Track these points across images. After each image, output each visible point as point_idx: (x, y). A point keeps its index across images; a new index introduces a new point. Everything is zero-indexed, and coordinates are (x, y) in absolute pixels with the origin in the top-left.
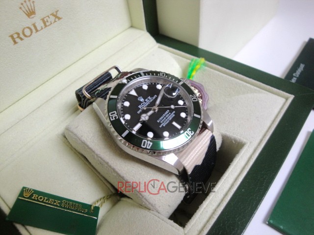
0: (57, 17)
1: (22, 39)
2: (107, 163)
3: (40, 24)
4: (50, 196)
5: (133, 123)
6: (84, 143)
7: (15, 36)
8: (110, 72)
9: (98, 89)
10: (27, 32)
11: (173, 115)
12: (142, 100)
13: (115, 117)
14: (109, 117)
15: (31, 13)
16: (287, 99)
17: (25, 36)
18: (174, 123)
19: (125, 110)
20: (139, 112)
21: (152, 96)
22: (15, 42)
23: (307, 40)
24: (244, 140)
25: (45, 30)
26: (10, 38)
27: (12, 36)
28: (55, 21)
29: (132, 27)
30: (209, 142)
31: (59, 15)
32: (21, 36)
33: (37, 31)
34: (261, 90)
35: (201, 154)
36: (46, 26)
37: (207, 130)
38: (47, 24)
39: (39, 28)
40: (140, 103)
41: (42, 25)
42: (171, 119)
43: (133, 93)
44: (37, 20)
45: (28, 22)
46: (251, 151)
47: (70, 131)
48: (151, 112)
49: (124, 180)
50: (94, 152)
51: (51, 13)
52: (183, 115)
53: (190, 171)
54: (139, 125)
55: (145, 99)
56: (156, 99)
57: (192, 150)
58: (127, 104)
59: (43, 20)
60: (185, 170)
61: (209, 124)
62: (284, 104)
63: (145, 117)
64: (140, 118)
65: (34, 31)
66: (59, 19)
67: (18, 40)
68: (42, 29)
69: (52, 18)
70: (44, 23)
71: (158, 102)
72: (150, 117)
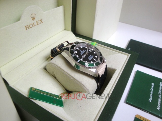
1: (29, 28)
2: (69, 74)
3: (35, 24)
6: (59, 67)
7: (27, 27)
8: (63, 44)
9: (63, 48)
11: (93, 57)
12: (81, 51)
13: (74, 56)
14: (72, 55)
15: (34, 19)
16: (128, 56)
17: (30, 27)
18: (94, 59)
20: (81, 55)
21: (84, 50)
22: (26, 29)
23: (130, 40)
24: (116, 68)
25: (37, 26)
26: (25, 27)
27: (26, 27)
28: (41, 23)
29: (65, 30)
30: (105, 67)
31: (42, 21)
32: (29, 27)
33: (34, 26)
34: (118, 53)
35: (103, 71)
36: (37, 24)
37: (104, 63)
38: (38, 24)
39: (35, 25)
40: (81, 52)
41: (36, 24)
42: (92, 58)
43: (78, 49)
44: (35, 22)
45: (32, 22)
46: (119, 71)
47: (52, 63)
48: (85, 55)
49: (76, 80)
50: (63, 70)
51: (40, 20)
52: (96, 57)
53: (100, 76)
54: (82, 59)
55: (82, 51)
56: (86, 51)
57: (101, 69)
58: (76, 52)
59: (37, 22)
60: (99, 75)
61: (105, 61)
62: (128, 57)
63: (84, 57)
64: (82, 57)
65: (33, 26)
66: (42, 22)
67: (27, 28)
68: (36, 25)
69: (40, 22)
70: (37, 23)
71: (87, 52)
72: (85, 56)
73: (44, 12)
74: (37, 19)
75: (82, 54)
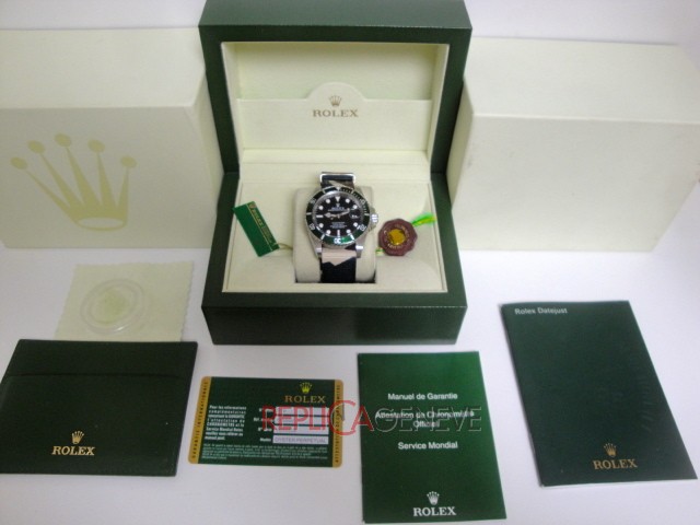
0: (354, 113)
1: (320, 116)
3: (338, 112)
4: (261, 217)
5: (319, 212)
7: (317, 112)
10: (327, 113)
11: (343, 227)
13: (314, 203)
14: (310, 200)
15: (335, 104)
17: (324, 115)
18: (338, 231)
19: (324, 204)
20: (329, 210)
21: (345, 208)
22: (315, 115)
26: (312, 112)
27: (315, 112)
28: (351, 116)
30: (350, 258)
31: (357, 114)
32: (321, 114)
33: (334, 116)
36: (342, 116)
38: (344, 115)
39: (336, 115)
40: (335, 206)
41: (340, 114)
42: (340, 227)
43: (338, 198)
44: (338, 110)
45: (331, 108)
48: (334, 215)
51: (350, 109)
52: (348, 231)
54: (321, 216)
55: (339, 206)
58: (328, 201)
59: (342, 111)
61: (358, 247)
63: (328, 215)
64: (326, 213)
65: (332, 115)
66: (355, 116)
67: (317, 115)
68: (338, 116)
69: (350, 113)
70: (342, 113)
71: (344, 213)
72: (332, 217)
73: (365, 100)
74: (343, 106)
75: (333, 209)
